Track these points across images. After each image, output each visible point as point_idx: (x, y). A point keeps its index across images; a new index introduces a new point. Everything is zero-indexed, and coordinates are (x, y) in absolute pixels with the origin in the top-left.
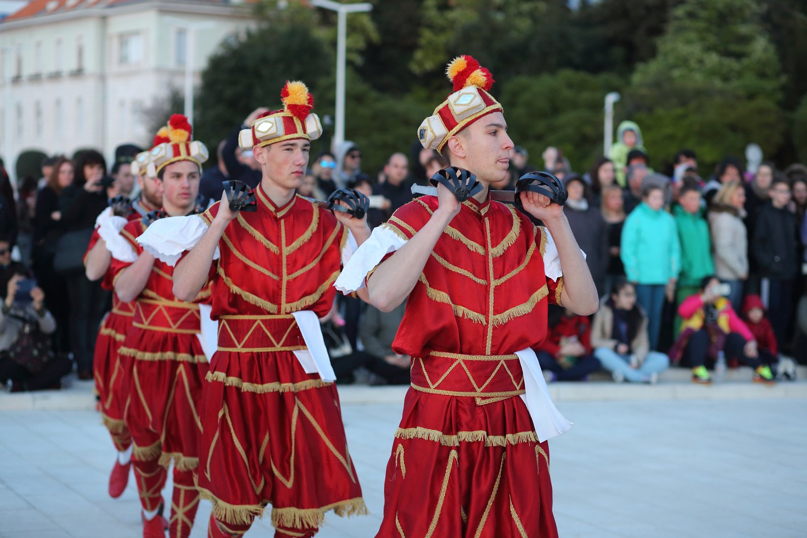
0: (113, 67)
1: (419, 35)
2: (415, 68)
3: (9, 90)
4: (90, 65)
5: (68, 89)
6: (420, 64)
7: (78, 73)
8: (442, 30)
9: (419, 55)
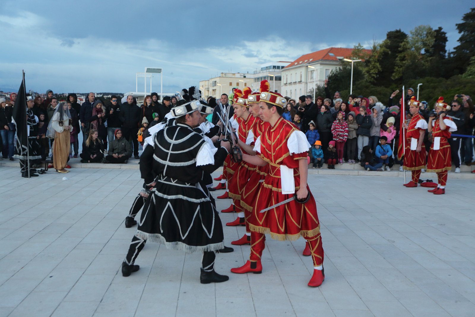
0: (309, 80)
1: (395, 68)
2: (392, 78)
3: (284, 87)
4: (303, 80)
5: (298, 86)
6: (394, 77)
7: (300, 82)
8: (401, 66)
9: (394, 74)
